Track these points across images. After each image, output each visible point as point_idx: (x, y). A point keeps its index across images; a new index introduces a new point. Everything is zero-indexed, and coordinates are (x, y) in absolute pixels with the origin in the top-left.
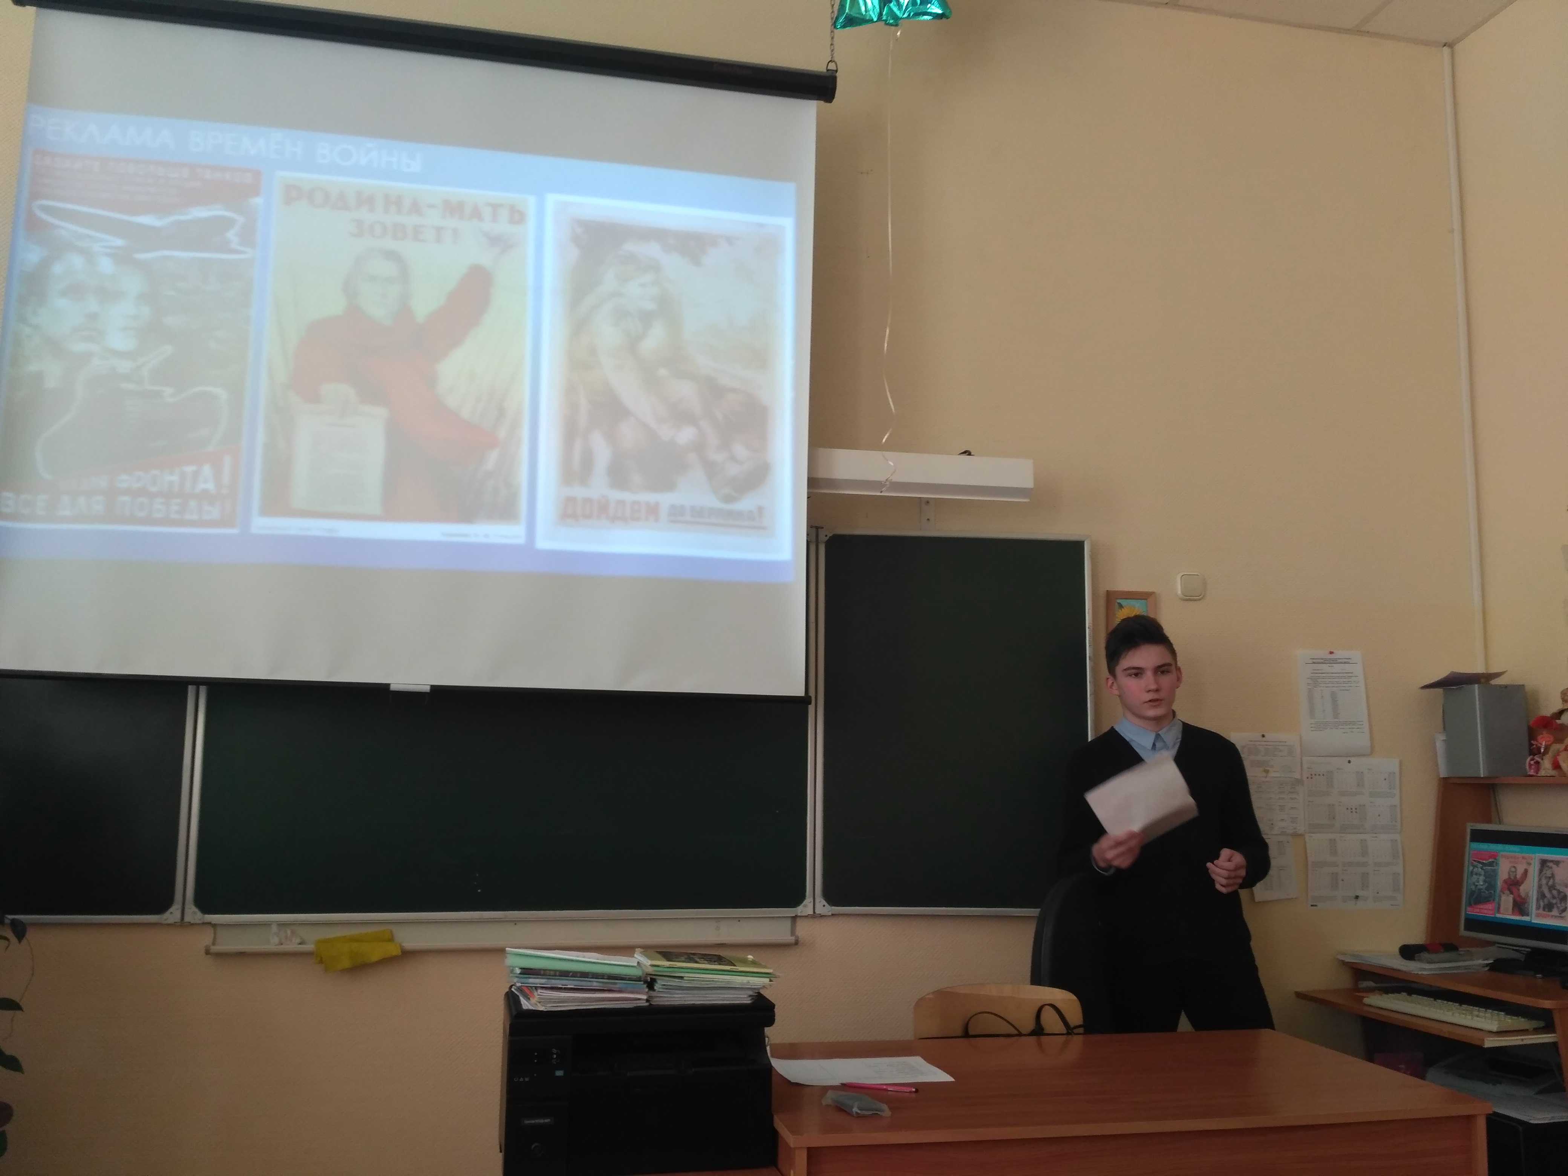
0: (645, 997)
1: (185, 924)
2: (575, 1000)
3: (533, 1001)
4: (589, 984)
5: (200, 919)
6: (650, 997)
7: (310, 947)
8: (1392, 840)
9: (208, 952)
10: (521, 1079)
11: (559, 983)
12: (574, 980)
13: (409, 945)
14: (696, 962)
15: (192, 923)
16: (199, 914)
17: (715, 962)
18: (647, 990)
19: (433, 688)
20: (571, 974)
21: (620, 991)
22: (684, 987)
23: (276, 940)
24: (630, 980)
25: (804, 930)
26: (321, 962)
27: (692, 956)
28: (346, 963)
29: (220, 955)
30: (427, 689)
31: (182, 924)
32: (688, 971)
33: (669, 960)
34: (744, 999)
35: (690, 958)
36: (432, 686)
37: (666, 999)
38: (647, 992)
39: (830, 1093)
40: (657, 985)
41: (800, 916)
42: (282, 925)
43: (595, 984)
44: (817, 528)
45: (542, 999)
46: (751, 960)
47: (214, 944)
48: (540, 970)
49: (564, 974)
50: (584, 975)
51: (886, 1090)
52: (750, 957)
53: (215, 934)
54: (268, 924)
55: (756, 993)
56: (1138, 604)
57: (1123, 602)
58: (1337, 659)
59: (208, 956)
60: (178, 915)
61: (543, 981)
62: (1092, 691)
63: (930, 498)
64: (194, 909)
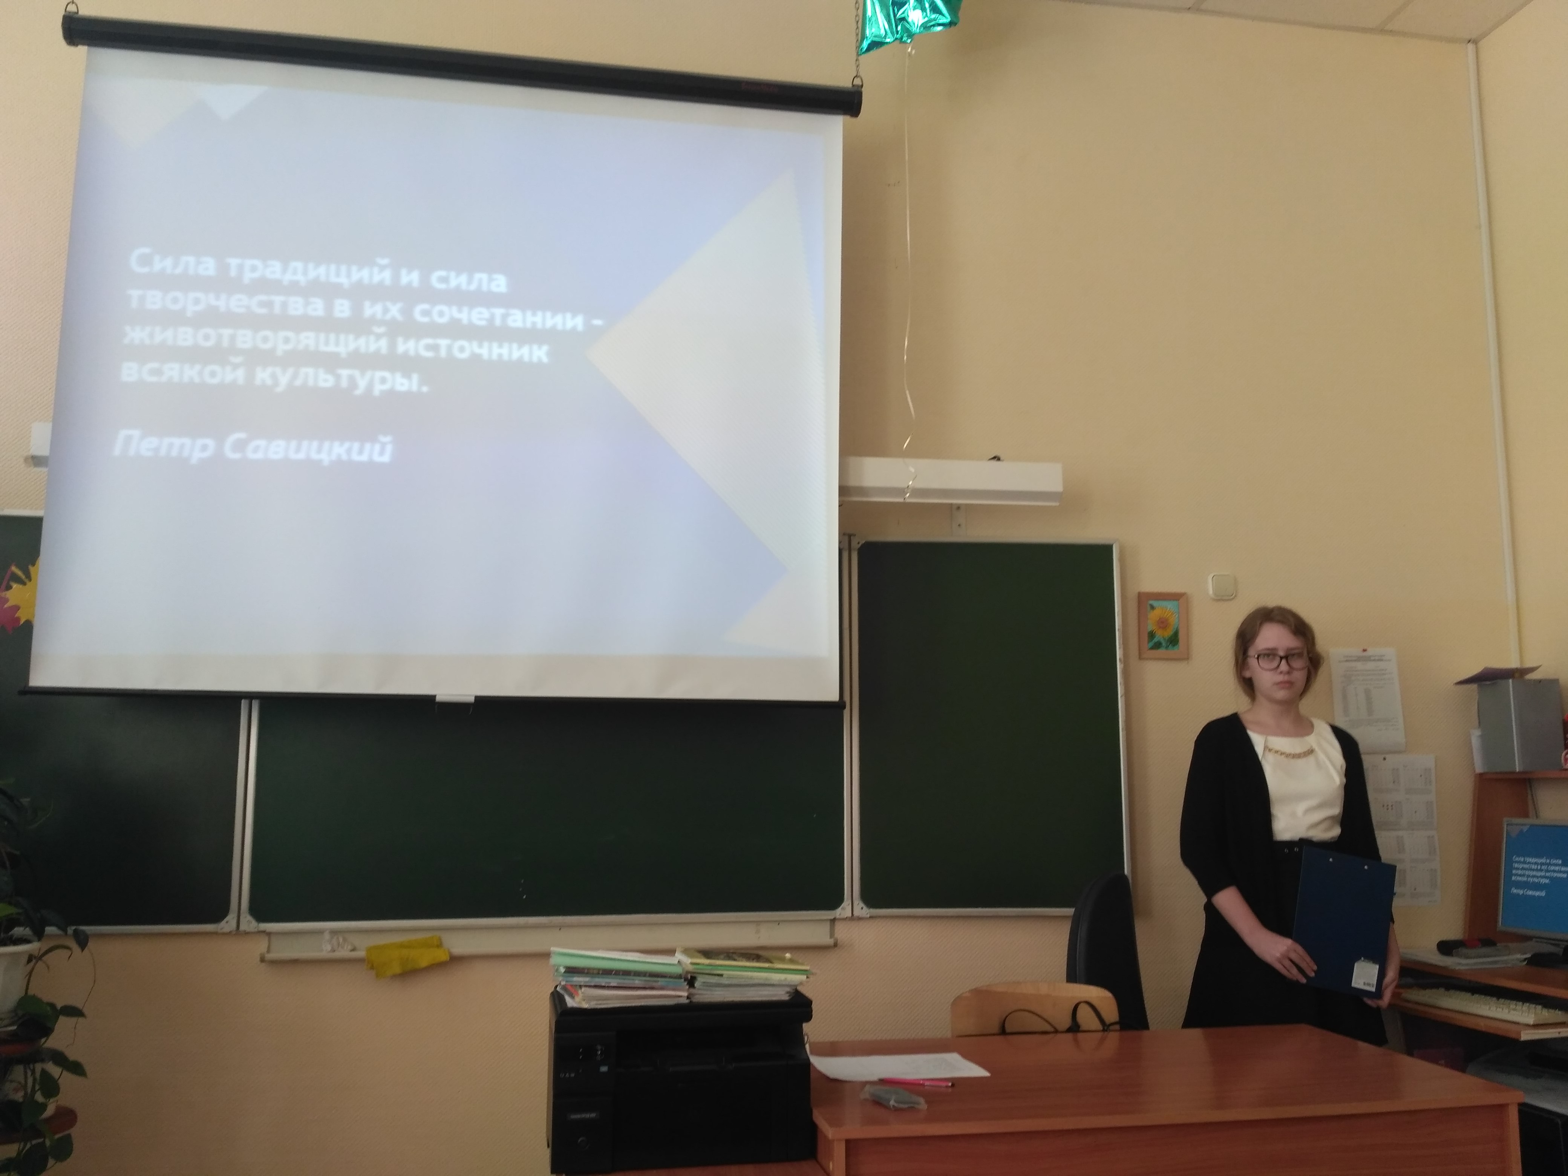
0: (685, 994)
1: (240, 933)
2: (618, 998)
3: (577, 999)
4: (631, 982)
5: (256, 928)
6: (690, 994)
7: (361, 954)
8: (1429, 837)
9: (262, 960)
10: (567, 1075)
11: (602, 981)
12: (617, 978)
13: (458, 951)
14: (735, 960)
15: (247, 931)
16: (254, 923)
17: (753, 959)
18: (687, 987)
19: (478, 698)
20: (614, 972)
21: (662, 988)
22: (722, 984)
23: (329, 948)
24: (671, 977)
25: (843, 932)
26: (372, 968)
28: (397, 970)
29: (274, 963)
30: (472, 699)
31: (238, 932)
32: (728, 968)
33: (709, 959)
34: (782, 995)
35: (729, 955)
36: (476, 697)
37: (707, 996)
38: (687, 990)
39: (867, 1088)
40: (697, 982)
41: (839, 919)
42: (334, 932)
43: (637, 982)
44: (850, 536)
45: (586, 997)
46: (789, 959)
47: (268, 951)
48: (584, 969)
49: (607, 972)
50: (626, 973)
51: (923, 1085)
52: (788, 956)
53: (269, 941)
54: (321, 932)
55: (793, 989)
56: (1170, 605)
57: (1155, 603)
58: (1370, 657)
59: (263, 964)
60: (233, 924)
61: (587, 979)
62: (1123, 692)
63: (961, 504)
64: (249, 918)
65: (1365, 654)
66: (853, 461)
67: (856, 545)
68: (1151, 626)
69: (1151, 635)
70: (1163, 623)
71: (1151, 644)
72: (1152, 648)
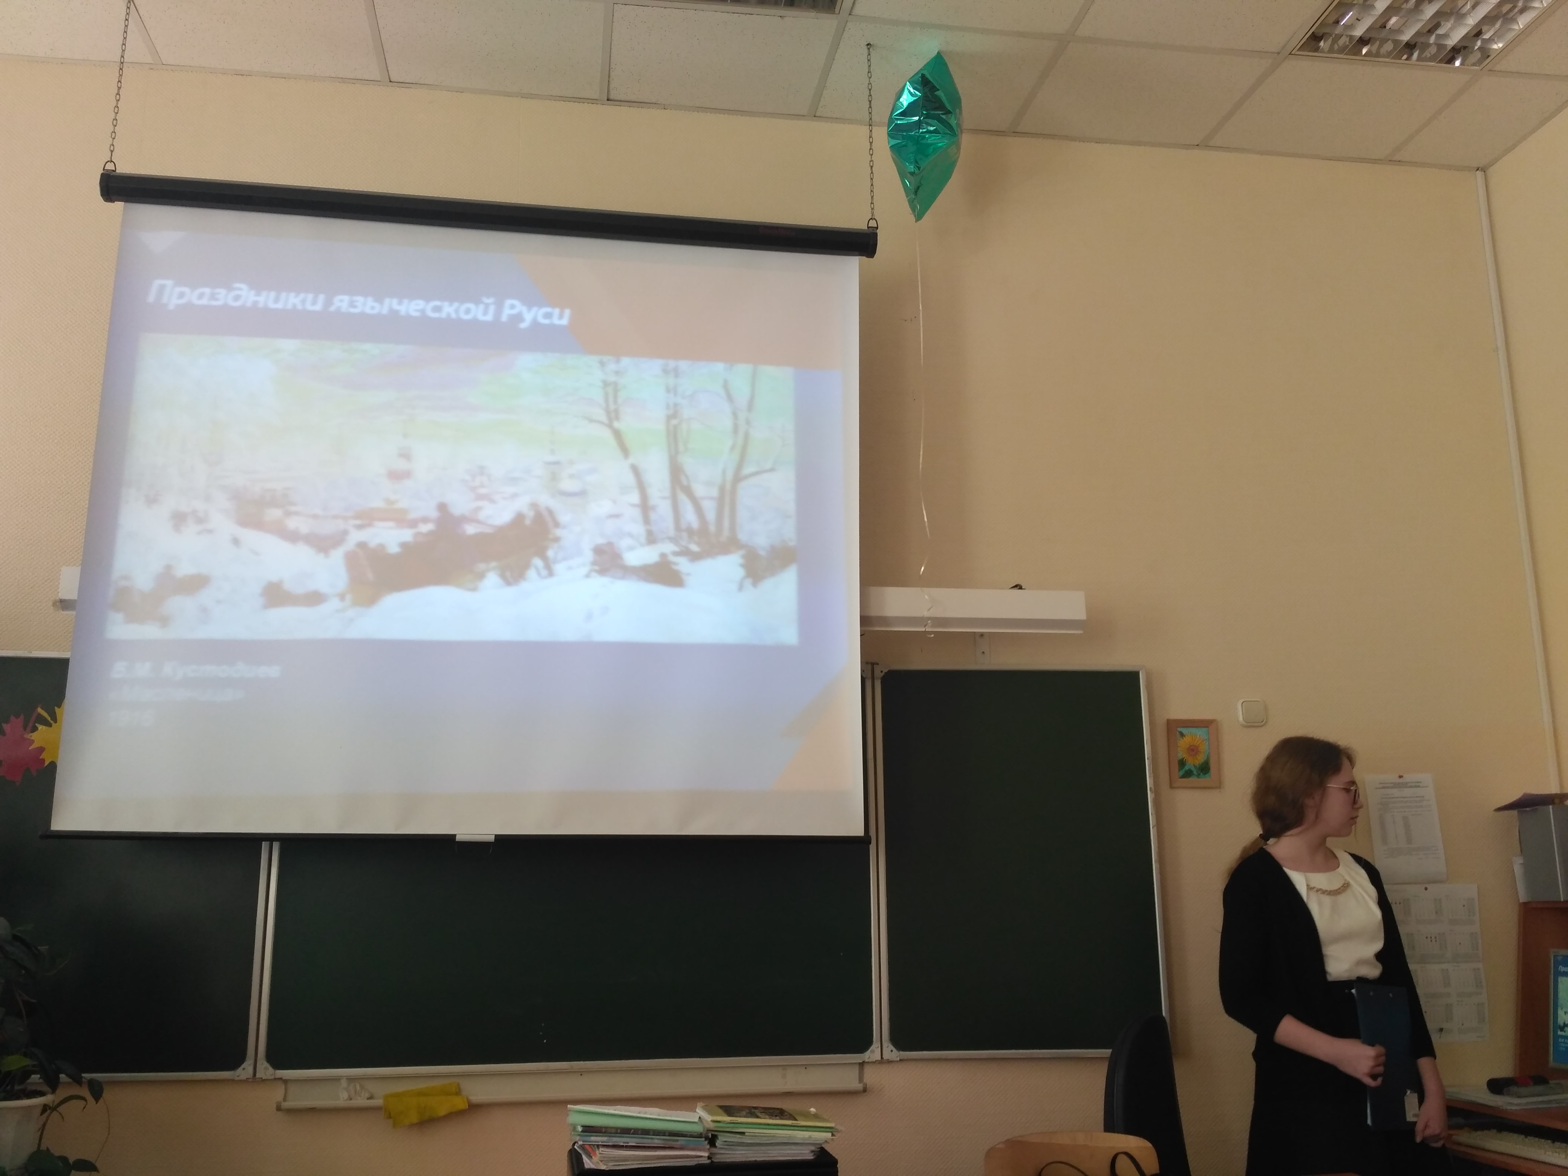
0: (706, 1154)
1: (257, 1080)
2: (636, 1158)
3: (595, 1159)
4: (650, 1141)
5: (272, 1075)
6: (711, 1153)
7: (378, 1102)
8: (1474, 969)
9: (279, 1108)
11: (620, 1141)
12: (635, 1137)
13: (476, 1098)
14: (758, 1117)
15: (263, 1078)
16: (271, 1070)
17: (776, 1116)
18: (708, 1147)
19: (498, 838)
20: (632, 1131)
21: (681, 1148)
22: (744, 1143)
23: (345, 1095)
24: (691, 1136)
25: (872, 1076)
26: (389, 1117)
27: (753, 1110)
28: (415, 1119)
29: (291, 1111)
30: (492, 839)
31: (254, 1079)
32: (750, 1126)
33: (730, 1115)
34: (806, 1154)
35: (752, 1112)
36: (496, 836)
37: (728, 1156)
38: (708, 1149)
40: (718, 1141)
41: (868, 1062)
42: (351, 1079)
43: (656, 1141)
44: (873, 664)
45: (604, 1157)
46: (814, 1113)
47: (285, 1100)
48: (601, 1127)
49: (625, 1131)
50: (645, 1132)
52: (813, 1110)
53: (286, 1089)
54: (337, 1079)
55: (818, 1148)
56: (1200, 733)
57: (1184, 731)
58: (1407, 783)
59: (279, 1113)
60: (250, 1070)
61: (605, 1139)
62: (1155, 823)
63: (984, 632)
64: (266, 1064)
65: (1401, 780)
66: (874, 591)
67: (878, 674)
68: (1181, 755)
69: (1182, 763)
70: (1193, 750)
71: (1182, 773)
72: (1183, 777)
